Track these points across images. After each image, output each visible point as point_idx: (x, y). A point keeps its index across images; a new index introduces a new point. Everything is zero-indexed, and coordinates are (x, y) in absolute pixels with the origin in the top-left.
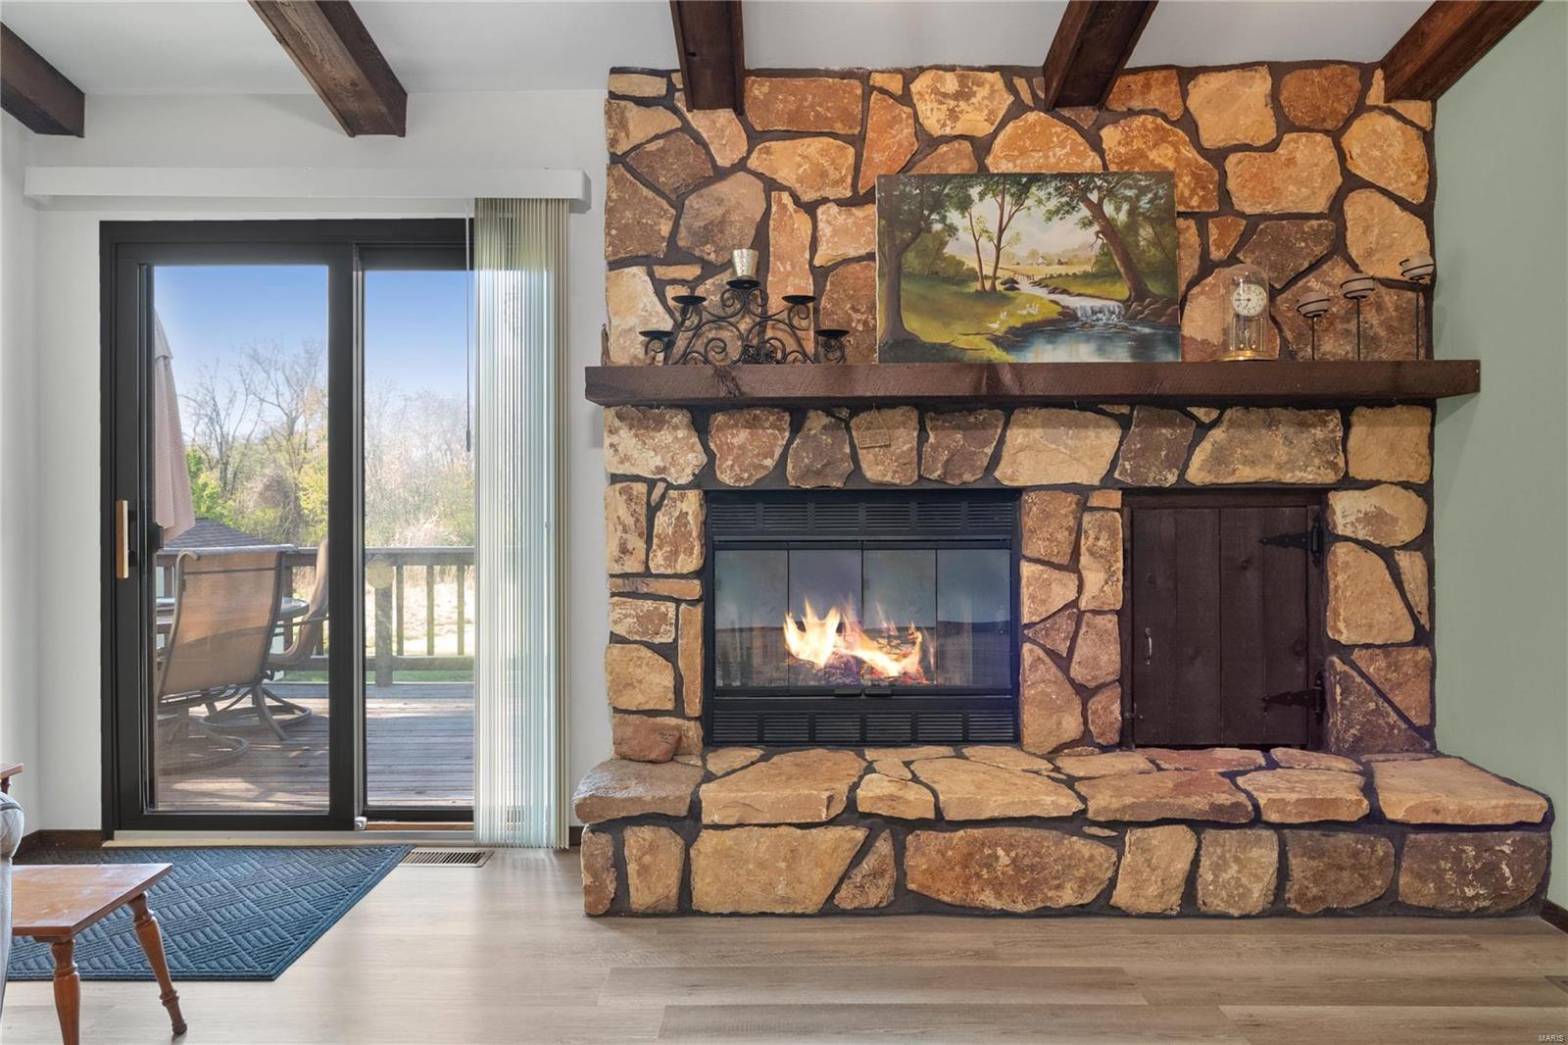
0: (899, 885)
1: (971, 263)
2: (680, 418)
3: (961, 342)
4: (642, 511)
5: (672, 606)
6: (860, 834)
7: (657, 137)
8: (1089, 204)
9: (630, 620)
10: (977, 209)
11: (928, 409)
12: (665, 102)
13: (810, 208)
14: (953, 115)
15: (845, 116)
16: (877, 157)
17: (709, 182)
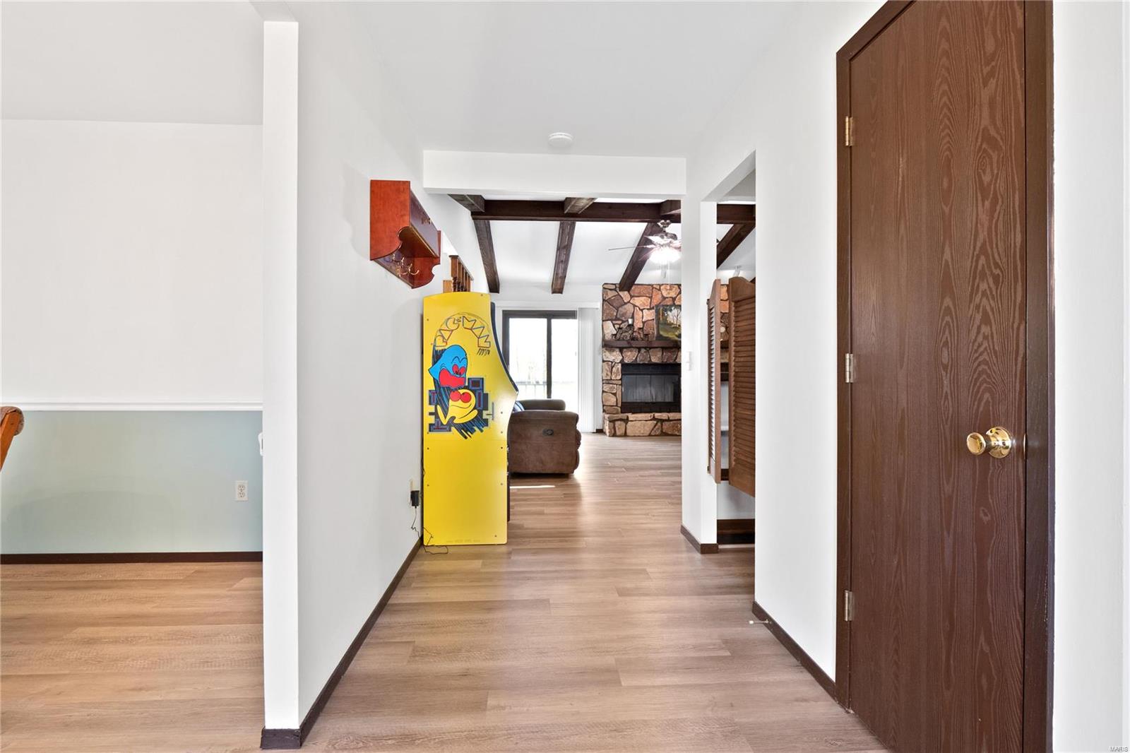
0: (662, 431)
1: (672, 321)
2: (618, 350)
3: (670, 336)
4: (611, 367)
5: (616, 385)
6: (655, 422)
7: (613, 296)
9: (608, 388)
10: (673, 311)
11: (664, 348)
12: (615, 290)
13: (642, 310)
14: (669, 293)
15: (649, 293)
16: (655, 301)
17: (623, 305)
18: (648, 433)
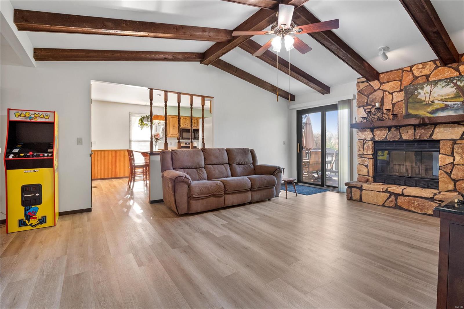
0: (396, 204)
1: (424, 99)
2: (369, 130)
3: (421, 114)
4: (362, 144)
5: (367, 159)
6: (388, 195)
7: (365, 87)
8: (453, 83)
9: (360, 161)
10: (425, 89)
12: (366, 81)
13: (392, 94)
14: (421, 72)
15: (398, 77)
16: (404, 83)
17: (373, 92)
18: (381, 203)
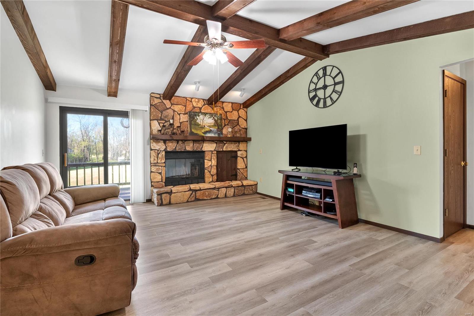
0: (195, 198)
1: (200, 123)
2: (162, 141)
3: (199, 133)
4: (157, 154)
5: (161, 167)
6: (191, 192)
7: (158, 103)
8: (213, 117)
9: (155, 169)
10: (200, 116)
11: (194, 141)
12: (160, 98)
13: (179, 114)
14: (197, 104)
15: (184, 103)
16: (188, 109)
17: (166, 110)
18: (186, 200)
